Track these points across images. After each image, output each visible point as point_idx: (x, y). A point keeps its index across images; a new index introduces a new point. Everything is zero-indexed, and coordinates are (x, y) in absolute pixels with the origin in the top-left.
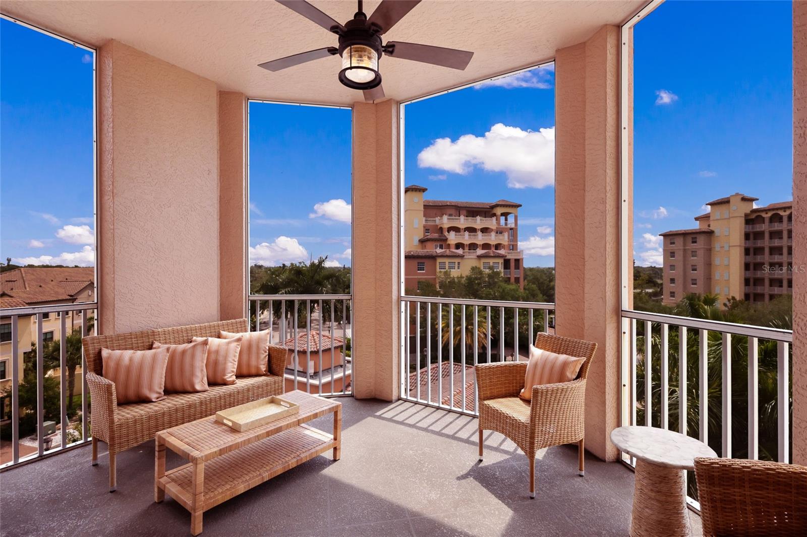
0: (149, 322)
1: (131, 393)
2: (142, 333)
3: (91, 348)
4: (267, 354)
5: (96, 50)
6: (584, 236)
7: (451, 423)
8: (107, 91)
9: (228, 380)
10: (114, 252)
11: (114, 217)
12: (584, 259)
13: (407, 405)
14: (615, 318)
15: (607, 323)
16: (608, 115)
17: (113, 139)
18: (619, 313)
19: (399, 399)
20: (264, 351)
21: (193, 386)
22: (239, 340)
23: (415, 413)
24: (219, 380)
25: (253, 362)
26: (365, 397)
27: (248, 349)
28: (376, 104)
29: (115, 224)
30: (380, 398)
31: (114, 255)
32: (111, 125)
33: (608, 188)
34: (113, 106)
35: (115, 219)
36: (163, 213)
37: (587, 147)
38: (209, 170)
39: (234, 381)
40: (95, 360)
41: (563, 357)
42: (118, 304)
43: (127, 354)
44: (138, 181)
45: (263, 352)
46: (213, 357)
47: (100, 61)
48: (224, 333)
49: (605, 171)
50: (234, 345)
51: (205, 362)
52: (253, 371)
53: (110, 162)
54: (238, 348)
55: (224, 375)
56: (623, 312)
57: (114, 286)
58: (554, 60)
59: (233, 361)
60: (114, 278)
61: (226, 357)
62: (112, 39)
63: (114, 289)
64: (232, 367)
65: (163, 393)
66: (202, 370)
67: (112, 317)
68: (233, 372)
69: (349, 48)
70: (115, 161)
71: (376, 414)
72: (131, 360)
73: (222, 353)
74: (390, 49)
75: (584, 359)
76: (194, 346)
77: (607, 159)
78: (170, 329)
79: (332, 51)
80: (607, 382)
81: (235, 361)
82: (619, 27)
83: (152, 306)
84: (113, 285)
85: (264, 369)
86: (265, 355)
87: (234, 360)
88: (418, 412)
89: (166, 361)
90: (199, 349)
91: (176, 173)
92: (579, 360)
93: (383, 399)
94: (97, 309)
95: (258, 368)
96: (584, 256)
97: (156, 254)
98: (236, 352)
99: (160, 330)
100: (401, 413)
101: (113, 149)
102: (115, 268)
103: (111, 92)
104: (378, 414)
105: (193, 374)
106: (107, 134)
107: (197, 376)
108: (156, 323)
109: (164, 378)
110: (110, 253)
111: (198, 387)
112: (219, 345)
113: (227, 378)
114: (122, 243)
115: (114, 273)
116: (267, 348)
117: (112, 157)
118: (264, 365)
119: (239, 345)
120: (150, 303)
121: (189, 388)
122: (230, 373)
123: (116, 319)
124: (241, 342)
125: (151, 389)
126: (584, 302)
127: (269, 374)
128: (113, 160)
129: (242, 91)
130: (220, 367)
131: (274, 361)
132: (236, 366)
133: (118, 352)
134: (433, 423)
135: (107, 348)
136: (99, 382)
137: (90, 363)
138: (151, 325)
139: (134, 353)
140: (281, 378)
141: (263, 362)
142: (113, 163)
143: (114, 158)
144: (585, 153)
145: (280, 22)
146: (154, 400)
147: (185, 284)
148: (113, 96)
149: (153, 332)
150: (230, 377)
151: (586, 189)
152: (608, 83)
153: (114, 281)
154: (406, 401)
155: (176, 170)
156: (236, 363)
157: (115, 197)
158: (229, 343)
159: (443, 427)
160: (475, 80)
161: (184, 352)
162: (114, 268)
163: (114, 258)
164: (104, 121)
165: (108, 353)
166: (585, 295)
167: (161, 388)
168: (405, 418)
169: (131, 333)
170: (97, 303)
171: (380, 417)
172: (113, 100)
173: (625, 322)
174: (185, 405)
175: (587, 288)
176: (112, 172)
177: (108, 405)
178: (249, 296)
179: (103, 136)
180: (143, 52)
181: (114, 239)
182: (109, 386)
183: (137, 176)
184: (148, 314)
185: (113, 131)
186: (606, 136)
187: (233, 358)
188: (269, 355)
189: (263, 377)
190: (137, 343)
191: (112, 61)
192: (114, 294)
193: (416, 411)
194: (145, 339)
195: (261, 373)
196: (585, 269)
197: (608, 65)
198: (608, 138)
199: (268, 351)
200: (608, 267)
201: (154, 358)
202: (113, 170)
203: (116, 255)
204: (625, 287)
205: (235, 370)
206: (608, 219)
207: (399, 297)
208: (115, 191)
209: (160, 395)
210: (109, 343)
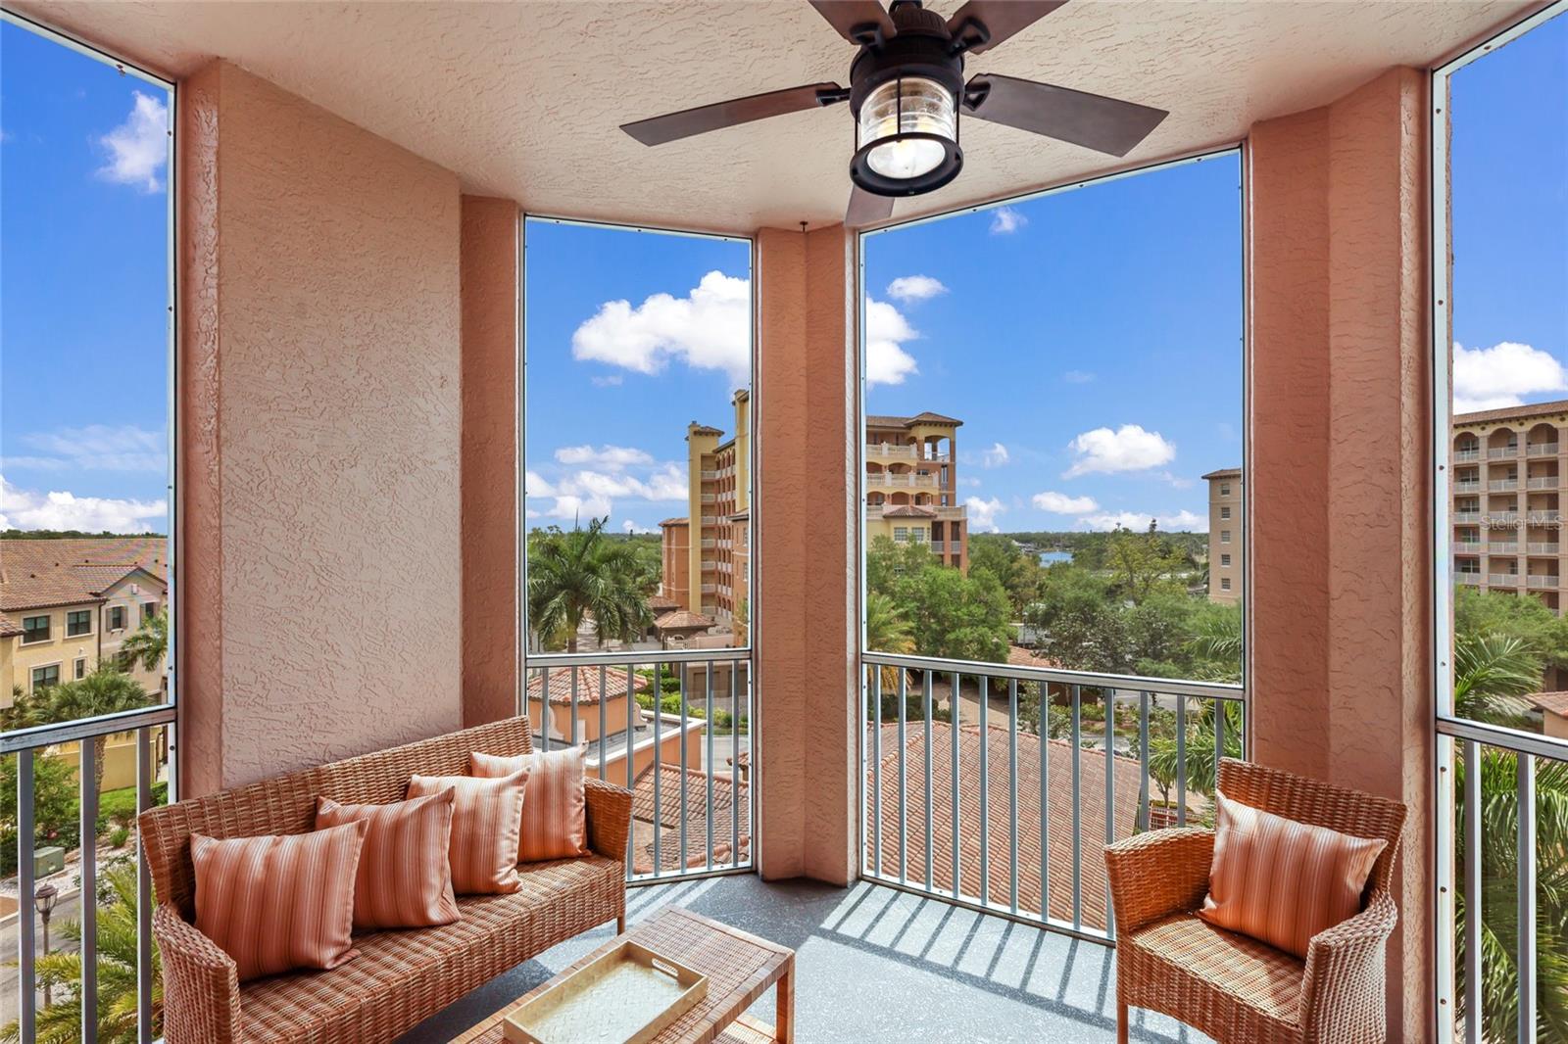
0: (305, 748)
1: (273, 954)
2: (290, 778)
3: (163, 839)
4: (583, 804)
5: (175, 84)
6: (1326, 543)
7: (1000, 949)
8: (202, 186)
9: (501, 883)
10: (221, 585)
11: (220, 497)
12: (1327, 593)
13: (883, 894)
14: (1419, 736)
15: (1404, 747)
16: (1405, 271)
17: (219, 305)
18: (1429, 724)
19: (859, 878)
20: (576, 798)
21: (421, 910)
22: (521, 779)
23: (910, 921)
24: (481, 887)
25: (554, 828)
26: (785, 876)
27: (542, 794)
28: (808, 233)
29: (224, 515)
30: (819, 876)
31: (220, 592)
32: (215, 270)
33: (1405, 438)
34: (219, 222)
35: (224, 501)
36: (339, 481)
37: (1333, 342)
38: (442, 378)
39: (516, 884)
40: (173, 871)
41: (1325, 837)
42: (231, 713)
43: (259, 847)
44: (281, 406)
45: (575, 802)
46: (464, 826)
47: (185, 114)
48: (481, 758)
49: (1399, 400)
50: (511, 793)
51: (448, 846)
52: (554, 849)
53: (211, 362)
54: (518, 798)
55: (494, 872)
56: (1439, 723)
57: (221, 666)
58: (1240, 146)
59: (510, 835)
60: (220, 648)
61: (494, 826)
62: (218, 58)
63: (221, 675)
64: (508, 848)
65: (349, 941)
66: (442, 868)
67: (214, 745)
68: (511, 860)
69: (895, 82)
70: (224, 358)
71: (823, 926)
72: (269, 863)
73: (486, 815)
74: (973, 96)
75: (1380, 844)
76: (424, 809)
77: (1403, 372)
78: (356, 760)
79: (828, 94)
80: (1404, 883)
81: (516, 834)
82: (1423, 73)
83: (314, 707)
84: (217, 666)
85: (578, 844)
86: (578, 809)
87: (512, 831)
88: (914, 916)
89: (357, 859)
90: (434, 815)
91: (368, 385)
92: (1371, 847)
93: (823, 878)
94: (176, 721)
95: (565, 842)
96: (1327, 587)
97: (324, 582)
98: (517, 812)
99: (332, 766)
100: (877, 919)
101: (219, 330)
102: (224, 624)
103: (213, 187)
104: (828, 924)
105: (421, 883)
106: (203, 293)
107: (431, 886)
108: (323, 748)
109: (352, 902)
110: (210, 586)
111: (435, 914)
112: (477, 798)
113: (501, 879)
114: (241, 563)
115: (220, 637)
116: (583, 789)
117: (216, 347)
118: (577, 832)
119: (521, 792)
120: (307, 700)
121: (412, 918)
122: (507, 865)
123: (225, 750)
124: (526, 783)
125: (321, 939)
126: (1328, 691)
127: (589, 853)
128: (219, 357)
129: (514, 197)
130: (483, 853)
131: (599, 821)
132: (516, 846)
133: (234, 844)
134: (962, 952)
135: (205, 832)
136: (192, 957)
137: (161, 880)
138: (310, 754)
139: (276, 844)
140: (620, 863)
141: (575, 827)
142: (218, 363)
143: (222, 352)
144: (1329, 354)
145: (650, 28)
146: (329, 966)
147: (389, 647)
148: (219, 200)
149: (318, 773)
150: (506, 875)
151: (1333, 434)
152: (1403, 199)
153: (220, 658)
154: (875, 884)
155: (370, 377)
156: (517, 838)
157: (224, 449)
158: (499, 790)
159: (988, 962)
160: (1042, 185)
161: (398, 826)
162: (220, 626)
163: (221, 602)
164: (194, 260)
165: (208, 850)
166: (1330, 674)
167: (344, 930)
168: (893, 937)
169: (263, 784)
170: (175, 707)
171: (833, 935)
172: (218, 208)
173: (1446, 747)
174: (412, 978)
175: (1336, 659)
176: (216, 385)
177: (218, 1023)
178: (526, 659)
179: (194, 296)
180: (291, 94)
181: (220, 552)
182: (221, 973)
183: (277, 393)
184: (303, 725)
185: (219, 286)
186: (1400, 320)
187: (512, 827)
188: (587, 807)
189: (578, 863)
190: (280, 808)
191: (219, 111)
192: (222, 690)
193: (909, 915)
194: (299, 795)
195: (573, 853)
196: (1331, 616)
197: (1402, 159)
198: (1404, 324)
199: (583, 798)
200: (1406, 619)
201: (329, 852)
202: (220, 382)
203: (226, 588)
204: (1444, 664)
205: (515, 856)
206: (1405, 508)
207: (858, 655)
208: (223, 433)
209: (345, 948)
210: (208, 818)
